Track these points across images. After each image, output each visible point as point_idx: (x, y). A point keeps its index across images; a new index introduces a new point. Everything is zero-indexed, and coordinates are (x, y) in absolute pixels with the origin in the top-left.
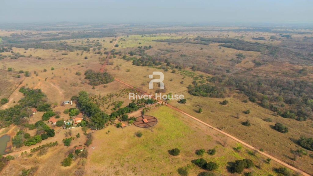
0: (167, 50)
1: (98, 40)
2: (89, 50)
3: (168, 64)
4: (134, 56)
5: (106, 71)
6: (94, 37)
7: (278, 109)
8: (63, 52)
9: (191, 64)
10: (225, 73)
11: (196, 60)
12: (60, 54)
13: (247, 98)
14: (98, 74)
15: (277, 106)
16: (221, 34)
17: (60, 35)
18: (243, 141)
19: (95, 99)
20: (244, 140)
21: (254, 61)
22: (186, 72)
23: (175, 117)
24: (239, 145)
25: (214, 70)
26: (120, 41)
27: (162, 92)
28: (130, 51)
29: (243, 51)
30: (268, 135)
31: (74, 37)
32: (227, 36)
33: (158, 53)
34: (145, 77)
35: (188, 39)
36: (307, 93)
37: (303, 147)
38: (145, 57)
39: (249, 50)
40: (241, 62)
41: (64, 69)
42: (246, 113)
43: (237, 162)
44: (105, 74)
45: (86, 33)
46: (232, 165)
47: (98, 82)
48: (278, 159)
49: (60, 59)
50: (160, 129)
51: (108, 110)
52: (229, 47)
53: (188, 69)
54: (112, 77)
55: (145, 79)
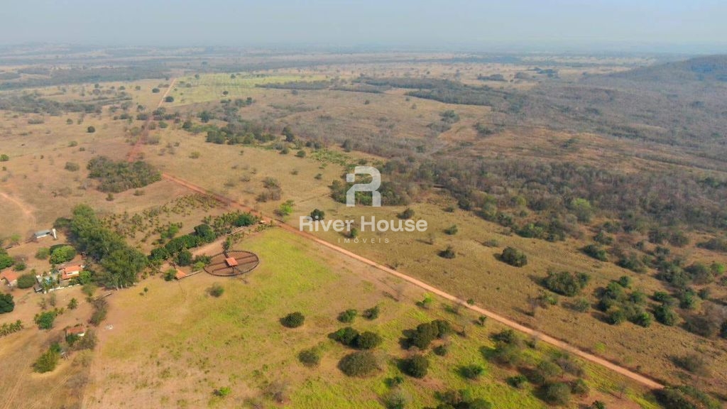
0: (288, 108)
1: (122, 88)
2: (98, 112)
3: (290, 138)
4: (210, 122)
5: (142, 158)
6: (111, 81)
7: (512, 221)
8: (31, 116)
9: (342, 137)
10: (414, 153)
11: (355, 128)
12: (23, 121)
13: (454, 204)
14: (121, 166)
15: (510, 215)
16: (413, 69)
17: (22, 75)
18: (438, 288)
19: (113, 223)
20: (437, 286)
21: (477, 127)
22: (330, 153)
23: (297, 249)
24: (428, 296)
25: (390, 148)
26: (178, 88)
27: (272, 199)
28: (201, 111)
29: (456, 105)
30: (489, 273)
31: (62, 79)
32: (425, 74)
33: (268, 113)
34: (235, 168)
35: (340, 80)
36: (572, 188)
37: (552, 290)
38: (235, 122)
39: (467, 104)
40: (449, 129)
41: (35, 158)
42: (448, 232)
43: (421, 328)
44: (139, 165)
45: (92, 69)
46: (410, 334)
47: (121, 184)
48: (501, 315)
49: (24, 134)
50: (265, 276)
51: (145, 245)
52: (427, 97)
53: (335, 148)
54: (155, 171)
55: (234, 172)
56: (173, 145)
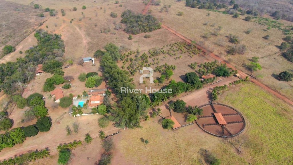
5: (150, 13)
14: (138, 17)
34: (205, 24)
44: (149, 18)
47: (138, 29)
53: (267, 16)
54: (157, 22)
55: (205, 27)
56: (167, 6)
